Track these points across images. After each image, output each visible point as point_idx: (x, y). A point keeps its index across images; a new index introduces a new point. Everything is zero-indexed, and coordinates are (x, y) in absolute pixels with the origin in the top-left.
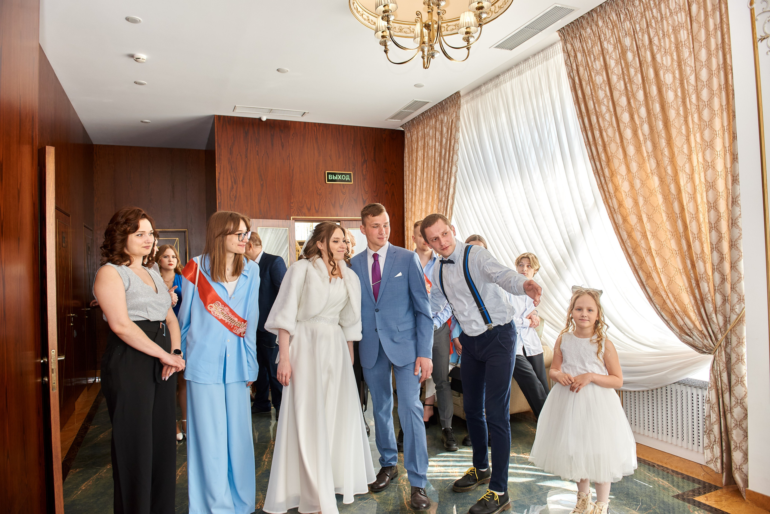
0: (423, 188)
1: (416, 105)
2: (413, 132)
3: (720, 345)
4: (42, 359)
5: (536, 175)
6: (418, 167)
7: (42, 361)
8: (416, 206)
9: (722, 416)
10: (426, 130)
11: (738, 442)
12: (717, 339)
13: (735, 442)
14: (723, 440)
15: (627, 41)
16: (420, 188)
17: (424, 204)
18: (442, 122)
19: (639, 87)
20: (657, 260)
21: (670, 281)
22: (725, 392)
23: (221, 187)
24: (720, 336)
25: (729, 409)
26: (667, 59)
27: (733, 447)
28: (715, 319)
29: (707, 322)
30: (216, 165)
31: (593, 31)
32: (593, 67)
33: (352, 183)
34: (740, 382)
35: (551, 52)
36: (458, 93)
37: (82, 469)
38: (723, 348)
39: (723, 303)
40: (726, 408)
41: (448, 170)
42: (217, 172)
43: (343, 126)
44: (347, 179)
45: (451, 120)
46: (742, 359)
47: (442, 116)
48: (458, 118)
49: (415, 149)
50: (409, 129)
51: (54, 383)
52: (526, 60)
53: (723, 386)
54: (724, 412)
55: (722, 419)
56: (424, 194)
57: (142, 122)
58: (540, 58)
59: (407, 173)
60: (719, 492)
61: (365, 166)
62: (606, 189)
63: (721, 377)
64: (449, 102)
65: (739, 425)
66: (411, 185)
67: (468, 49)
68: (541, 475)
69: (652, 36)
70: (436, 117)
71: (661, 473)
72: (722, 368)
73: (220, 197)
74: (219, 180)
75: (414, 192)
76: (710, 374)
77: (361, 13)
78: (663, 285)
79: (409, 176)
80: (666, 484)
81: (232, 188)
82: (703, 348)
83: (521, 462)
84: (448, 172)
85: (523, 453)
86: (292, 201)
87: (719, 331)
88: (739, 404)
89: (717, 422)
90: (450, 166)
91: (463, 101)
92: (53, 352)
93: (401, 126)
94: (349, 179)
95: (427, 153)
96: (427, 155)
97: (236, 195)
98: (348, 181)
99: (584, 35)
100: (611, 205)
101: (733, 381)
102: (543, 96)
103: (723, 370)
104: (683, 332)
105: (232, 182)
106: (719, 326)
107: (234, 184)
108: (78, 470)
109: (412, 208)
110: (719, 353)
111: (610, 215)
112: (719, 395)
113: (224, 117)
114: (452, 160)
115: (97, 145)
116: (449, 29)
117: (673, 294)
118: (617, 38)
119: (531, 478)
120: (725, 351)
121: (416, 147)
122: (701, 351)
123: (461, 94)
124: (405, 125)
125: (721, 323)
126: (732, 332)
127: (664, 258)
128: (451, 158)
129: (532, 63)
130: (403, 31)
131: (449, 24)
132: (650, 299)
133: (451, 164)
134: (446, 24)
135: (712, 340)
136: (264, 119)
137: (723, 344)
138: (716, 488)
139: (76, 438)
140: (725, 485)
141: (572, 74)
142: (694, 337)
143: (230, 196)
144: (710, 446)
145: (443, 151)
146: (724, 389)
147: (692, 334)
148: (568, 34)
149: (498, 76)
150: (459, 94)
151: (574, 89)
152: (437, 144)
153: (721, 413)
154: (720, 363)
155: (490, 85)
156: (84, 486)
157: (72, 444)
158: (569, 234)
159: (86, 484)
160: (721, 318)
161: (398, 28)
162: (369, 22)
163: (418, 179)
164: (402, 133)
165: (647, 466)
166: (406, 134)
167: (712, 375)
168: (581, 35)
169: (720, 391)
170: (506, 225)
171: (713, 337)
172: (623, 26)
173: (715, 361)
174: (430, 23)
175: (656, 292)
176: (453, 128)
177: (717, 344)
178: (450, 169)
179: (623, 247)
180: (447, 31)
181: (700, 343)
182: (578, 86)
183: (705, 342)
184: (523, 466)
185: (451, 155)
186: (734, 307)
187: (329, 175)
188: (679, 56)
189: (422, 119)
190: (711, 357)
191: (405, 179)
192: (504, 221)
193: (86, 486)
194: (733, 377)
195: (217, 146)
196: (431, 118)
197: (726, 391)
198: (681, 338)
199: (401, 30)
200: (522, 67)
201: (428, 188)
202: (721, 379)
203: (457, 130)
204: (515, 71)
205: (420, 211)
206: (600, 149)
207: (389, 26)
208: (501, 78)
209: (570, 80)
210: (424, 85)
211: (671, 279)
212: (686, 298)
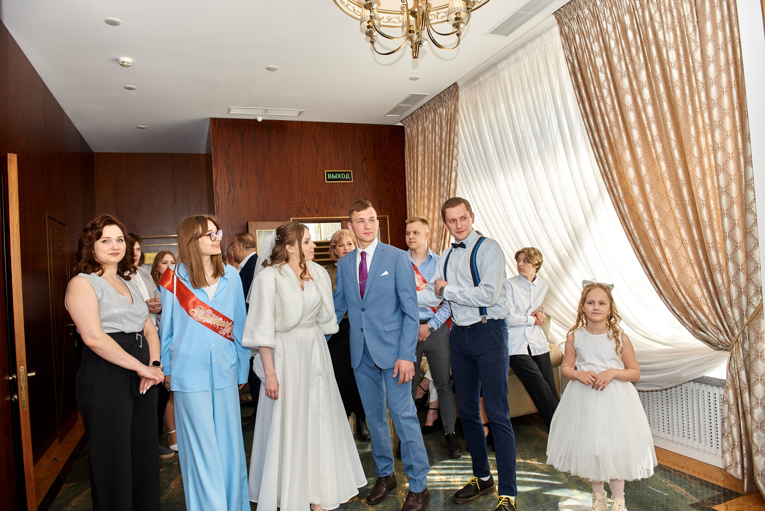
0: (424, 185)
1: (413, 99)
2: (413, 127)
3: (737, 341)
4: (10, 376)
5: (538, 166)
6: (419, 163)
7: (11, 378)
8: (418, 203)
9: (741, 418)
10: (425, 124)
11: (760, 446)
12: (733, 334)
13: (756, 446)
14: (743, 444)
15: (627, 19)
16: (422, 184)
17: (426, 200)
18: (441, 116)
19: (641, 67)
20: (667, 251)
21: (682, 272)
22: (744, 392)
23: (219, 190)
24: (736, 332)
25: (749, 410)
26: (669, 36)
27: (754, 451)
28: (730, 313)
29: (722, 317)
30: (213, 168)
31: (591, 11)
32: (592, 49)
33: (352, 181)
34: (760, 381)
35: (549, 36)
36: (455, 84)
37: (75, 483)
38: (740, 344)
39: (739, 295)
40: (745, 409)
41: (449, 165)
42: (213, 175)
43: (341, 123)
44: (347, 178)
45: (449, 113)
46: (761, 356)
47: (441, 109)
48: (456, 110)
49: (416, 145)
50: (409, 124)
51: (24, 401)
52: (523, 46)
53: (741, 385)
54: (744, 413)
55: (741, 421)
56: (426, 190)
57: (138, 128)
58: (538, 44)
59: (408, 169)
60: (740, 500)
61: (365, 164)
62: (610, 177)
63: (739, 376)
64: (447, 95)
65: (761, 427)
66: (412, 181)
67: (458, 35)
68: (547, 483)
69: (653, 12)
70: (435, 110)
71: (677, 478)
72: (740, 366)
73: (217, 201)
74: (216, 183)
75: (415, 188)
76: (727, 372)
77: (346, 3)
78: (673, 277)
79: (410, 172)
80: (682, 491)
81: (230, 191)
82: (719, 344)
83: (527, 468)
84: (448, 167)
85: (530, 459)
86: (291, 202)
87: (735, 326)
88: (760, 405)
89: (736, 424)
90: (451, 160)
91: (461, 93)
92: (22, 368)
93: (401, 122)
94: (349, 177)
95: (427, 148)
96: (427, 150)
97: (234, 198)
98: (348, 180)
99: (582, 16)
100: (616, 194)
101: (753, 380)
102: (542, 83)
103: (741, 367)
104: (696, 328)
105: (229, 185)
106: (735, 320)
107: (231, 187)
108: (71, 485)
109: (414, 204)
110: (736, 349)
111: (615, 205)
112: (739, 394)
113: (219, 119)
114: (452, 154)
115: (97, 153)
116: (439, 16)
117: (684, 287)
118: (616, 16)
119: (537, 486)
120: (743, 347)
121: (416, 142)
122: (716, 348)
123: (459, 85)
124: (405, 120)
125: (737, 318)
126: (750, 327)
127: (674, 249)
128: (451, 152)
129: (530, 49)
130: (392, 20)
131: (439, 11)
132: (660, 293)
133: (451, 158)
134: (436, 12)
135: (728, 336)
136: (260, 119)
137: (741, 339)
138: (737, 495)
139: (75, 450)
140: (747, 492)
141: (570, 58)
142: (709, 333)
143: (228, 199)
144: (729, 450)
145: (443, 145)
146: (742, 388)
147: (706, 330)
148: (566, 16)
149: (495, 65)
150: (457, 86)
151: (573, 73)
152: (437, 138)
153: (741, 415)
154: (737, 360)
155: (488, 75)
156: (75, 502)
157: (70, 457)
158: (574, 227)
159: (77, 500)
160: (736, 312)
161: (387, 17)
162: (355, 13)
163: (419, 174)
164: (402, 128)
165: (663, 472)
166: (406, 130)
167: (728, 373)
168: (578, 16)
169: (739, 391)
170: (509, 219)
171: (729, 331)
172: (622, 4)
173: (732, 359)
174: (416, 10)
175: (666, 284)
176: (452, 121)
177: (734, 339)
178: (450, 164)
179: (629, 238)
180: (437, 18)
181: (716, 339)
182: (577, 70)
183: (721, 337)
184: (530, 473)
185: (451, 149)
186: (751, 300)
187: (329, 175)
188: (682, 32)
189: (421, 113)
190: (728, 354)
191: (406, 175)
192: (507, 215)
193: (77, 502)
194: (753, 376)
195: (213, 148)
196: (429, 111)
197: (745, 390)
198: (694, 333)
199: (389, 20)
200: (520, 53)
201: (430, 184)
202: (739, 378)
203: (456, 123)
204: (512, 59)
205: (422, 207)
206: (603, 134)
207: (372, 14)
208: (499, 66)
209: (569, 64)
210: (420, 77)
211: (682, 270)
212: (698, 291)
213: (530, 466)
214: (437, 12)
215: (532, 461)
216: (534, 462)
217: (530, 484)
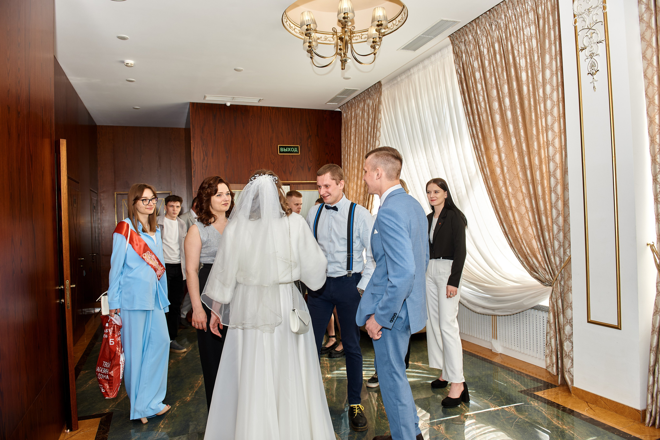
0: (355, 158)
1: (347, 92)
2: (348, 113)
3: (556, 279)
4: (60, 287)
5: (436, 149)
6: (352, 141)
7: (60, 288)
8: (350, 172)
9: (557, 333)
10: (357, 111)
11: (567, 351)
12: (554, 274)
13: (565, 351)
14: (559, 351)
15: (497, 46)
16: (353, 158)
17: (356, 170)
18: (368, 105)
19: (505, 82)
20: (516, 215)
21: (525, 230)
22: (559, 315)
23: (195, 158)
24: (556, 272)
25: (562, 327)
26: (523, 61)
27: (564, 355)
28: (553, 260)
29: (548, 262)
30: (191, 141)
31: (473, 37)
32: (474, 66)
33: (299, 154)
34: (569, 307)
35: (447, 52)
36: (379, 83)
37: (89, 371)
38: (558, 281)
39: (559, 247)
40: (560, 326)
41: (373, 144)
42: (192, 147)
43: (292, 108)
44: (295, 151)
45: (375, 104)
46: (571, 290)
47: (369, 101)
48: (380, 102)
49: (350, 127)
50: (345, 110)
51: (68, 303)
52: (429, 57)
53: (558, 310)
54: (559, 330)
55: (557, 334)
56: (356, 162)
57: (134, 108)
58: (439, 57)
59: (343, 145)
60: (556, 389)
61: (310, 140)
62: (482, 160)
63: (557, 303)
64: (373, 90)
65: (569, 339)
66: (346, 155)
67: (375, 54)
68: (425, 377)
69: (513, 43)
70: (364, 101)
71: (516, 376)
72: (557, 296)
73: (194, 167)
74: (193, 153)
75: (348, 161)
76: (549, 301)
78: (519, 234)
79: (345, 148)
80: (518, 383)
81: (204, 159)
82: (546, 282)
83: (413, 368)
84: (373, 145)
86: (251, 169)
87: (556, 269)
88: (569, 323)
89: (553, 337)
90: (374, 140)
91: (384, 88)
92: (67, 282)
93: (339, 108)
94: (297, 151)
95: (358, 130)
96: (358, 131)
97: (207, 165)
98: (296, 152)
99: (468, 40)
100: (486, 173)
101: (565, 306)
102: (441, 87)
103: (558, 298)
104: (533, 270)
105: (204, 155)
106: (556, 264)
107: (205, 156)
108: (87, 371)
110: (555, 285)
111: (485, 181)
112: (556, 316)
113: (197, 103)
114: (376, 136)
115: (99, 126)
117: (526, 241)
118: (490, 43)
120: (560, 284)
121: (350, 125)
122: (545, 284)
123: (382, 83)
124: (342, 107)
125: (558, 263)
126: (565, 269)
127: (521, 214)
128: (375, 134)
129: (433, 60)
132: (511, 245)
133: (375, 139)
135: (551, 276)
136: (228, 104)
137: (559, 278)
138: (555, 386)
139: (86, 351)
140: (560, 384)
141: (459, 70)
142: (539, 273)
143: (202, 166)
144: (549, 355)
145: (370, 128)
146: (559, 312)
147: (538, 271)
148: (457, 39)
149: (409, 69)
150: (381, 83)
151: (461, 82)
152: (365, 122)
153: (557, 330)
154: (556, 292)
155: (404, 77)
156: (91, 382)
157: (83, 355)
158: (458, 195)
160: (557, 259)
161: (324, 37)
162: (300, 35)
163: (351, 150)
164: (340, 113)
165: (507, 371)
166: (342, 114)
167: (550, 301)
168: (465, 40)
169: (556, 314)
170: (414, 187)
171: (553, 273)
172: (494, 35)
173: (553, 291)
174: (343, 37)
175: (516, 239)
176: (376, 110)
177: (555, 279)
178: (374, 143)
179: (493, 205)
180: (362, 39)
181: (544, 278)
182: (463, 80)
183: (547, 277)
184: (414, 370)
185: (375, 132)
186: (566, 251)
187: (281, 148)
188: (531, 59)
189: (354, 102)
190: (551, 288)
191: (342, 150)
192: (413, 185)
193: (93, 382)
194: (565, 303)
195: (192, 126)
196: (360, 101)
197: (560, 313)
198: (531, 274)
199: (326, 39)
200: (426, 62)
201: (359, 158)
202: (557, 305)
203: (380, 112)
204: (421, 66)
205: (353, 176)
206: (479, 129)
207: (310, 40)
208: (412, 71)
209: (458, 75)
210: (351, 77)
211: (526, 229)
212: (535, 244)
213: (416, 366)
214: (362, 34)
215: (418, 363)
216: (419, 364)
217: (413, 377)
